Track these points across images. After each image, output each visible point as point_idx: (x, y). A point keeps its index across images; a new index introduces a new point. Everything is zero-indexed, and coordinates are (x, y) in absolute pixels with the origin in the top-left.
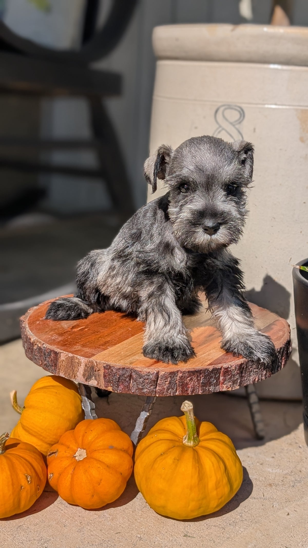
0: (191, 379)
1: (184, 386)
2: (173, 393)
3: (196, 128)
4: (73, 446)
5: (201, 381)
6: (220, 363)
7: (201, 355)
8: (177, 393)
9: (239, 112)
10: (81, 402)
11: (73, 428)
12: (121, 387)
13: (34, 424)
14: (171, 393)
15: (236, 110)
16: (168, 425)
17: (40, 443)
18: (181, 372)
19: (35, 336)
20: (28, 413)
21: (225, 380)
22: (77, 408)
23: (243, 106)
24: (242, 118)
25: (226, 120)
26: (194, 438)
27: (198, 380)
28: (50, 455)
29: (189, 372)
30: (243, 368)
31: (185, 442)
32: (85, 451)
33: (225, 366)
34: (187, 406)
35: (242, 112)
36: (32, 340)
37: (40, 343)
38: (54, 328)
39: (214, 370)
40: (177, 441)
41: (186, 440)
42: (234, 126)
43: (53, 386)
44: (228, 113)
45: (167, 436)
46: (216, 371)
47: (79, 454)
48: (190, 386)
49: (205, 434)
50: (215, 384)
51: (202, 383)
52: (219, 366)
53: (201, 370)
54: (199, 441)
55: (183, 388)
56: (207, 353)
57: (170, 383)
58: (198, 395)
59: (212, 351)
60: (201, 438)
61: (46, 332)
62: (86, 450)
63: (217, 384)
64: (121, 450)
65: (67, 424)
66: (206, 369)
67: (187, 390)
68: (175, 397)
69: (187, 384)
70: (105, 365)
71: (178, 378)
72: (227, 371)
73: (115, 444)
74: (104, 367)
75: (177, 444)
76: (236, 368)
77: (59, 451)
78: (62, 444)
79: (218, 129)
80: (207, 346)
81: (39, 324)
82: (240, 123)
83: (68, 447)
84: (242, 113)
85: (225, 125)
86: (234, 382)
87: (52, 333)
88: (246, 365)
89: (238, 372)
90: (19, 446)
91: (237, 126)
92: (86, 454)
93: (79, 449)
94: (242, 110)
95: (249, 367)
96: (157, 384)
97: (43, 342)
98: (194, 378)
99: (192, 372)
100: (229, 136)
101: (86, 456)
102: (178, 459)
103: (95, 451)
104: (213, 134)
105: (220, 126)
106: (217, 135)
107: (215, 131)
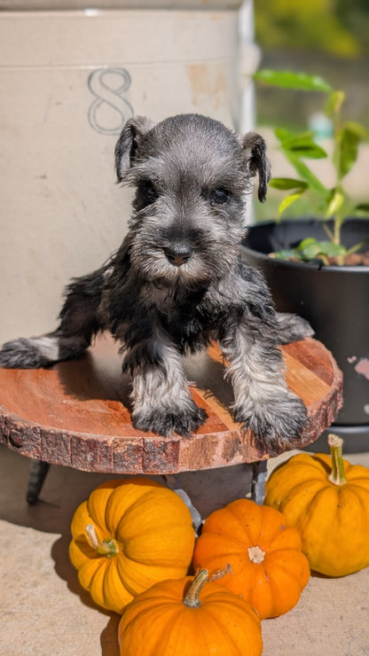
3: (58, 104)
4: (240, 550)
9: (123, 76)
15: (118, 73)
23: (128, 67)
24: (128, 83)
25: (107, 88)
32: (257, 547)
42: (118, 94)
44: (107, 79)
45: (318, 485)
47: (254, 555)
62: (259, 547)
77: (231, 564)
79: (95, 102)
82: (126, 90)
84: (127, 77)
85: (105, 94)
91: (123, 95)
92: (261, 551)
93: (249, 550)
94: (127, 73)
100: (113, 110)
101: (264, 554)
102: (361, 502)
103: (273, 540)
104: (90, 109)
105: (98, 98)
106: (95, 111)
107: (92, 106)
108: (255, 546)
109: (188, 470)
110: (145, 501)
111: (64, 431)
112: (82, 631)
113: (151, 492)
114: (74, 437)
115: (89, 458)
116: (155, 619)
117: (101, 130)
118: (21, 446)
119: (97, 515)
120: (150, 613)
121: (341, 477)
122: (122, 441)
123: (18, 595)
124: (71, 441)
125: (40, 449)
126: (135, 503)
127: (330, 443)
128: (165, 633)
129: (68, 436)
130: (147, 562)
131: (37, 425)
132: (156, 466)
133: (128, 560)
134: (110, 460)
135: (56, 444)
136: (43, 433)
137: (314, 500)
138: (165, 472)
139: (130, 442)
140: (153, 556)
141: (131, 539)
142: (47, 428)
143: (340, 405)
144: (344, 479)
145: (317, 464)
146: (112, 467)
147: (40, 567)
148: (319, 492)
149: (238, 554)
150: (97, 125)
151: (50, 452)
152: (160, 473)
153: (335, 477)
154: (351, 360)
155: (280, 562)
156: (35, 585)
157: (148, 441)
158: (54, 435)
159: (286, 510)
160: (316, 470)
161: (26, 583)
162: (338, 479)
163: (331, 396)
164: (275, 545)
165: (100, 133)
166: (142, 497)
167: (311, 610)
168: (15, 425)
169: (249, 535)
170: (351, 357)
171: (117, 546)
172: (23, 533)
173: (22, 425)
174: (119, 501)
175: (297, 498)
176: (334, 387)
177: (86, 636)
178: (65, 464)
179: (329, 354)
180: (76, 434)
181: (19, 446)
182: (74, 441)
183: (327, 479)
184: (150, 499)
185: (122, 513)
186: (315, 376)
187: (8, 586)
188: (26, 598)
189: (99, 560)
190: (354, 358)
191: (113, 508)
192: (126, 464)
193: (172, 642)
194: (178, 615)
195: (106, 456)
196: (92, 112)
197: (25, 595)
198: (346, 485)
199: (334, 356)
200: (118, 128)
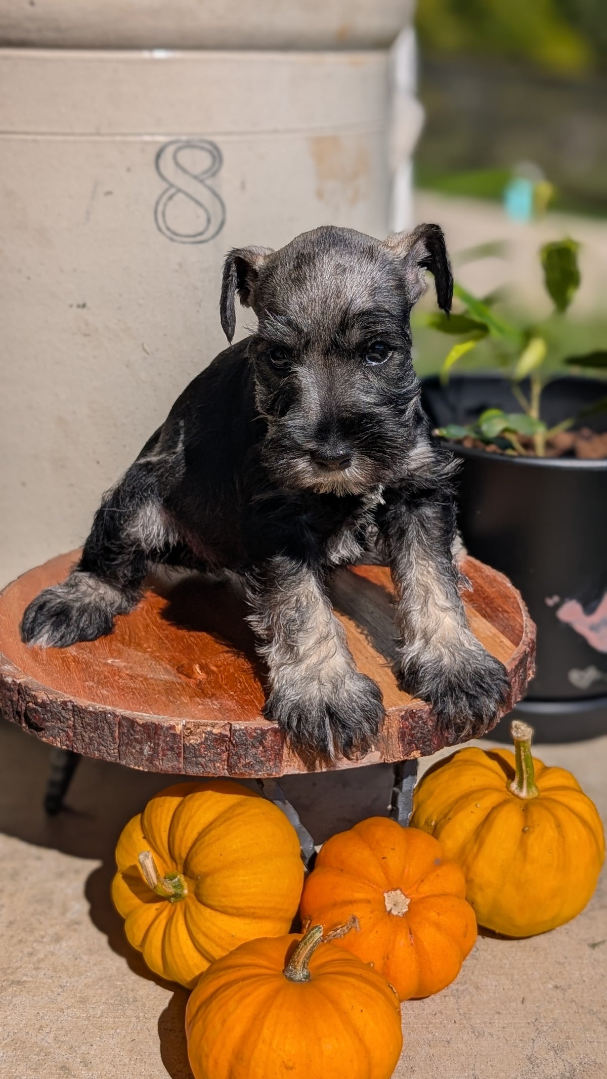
3: (109, 193)
4: (371, 895)
9: (210, 152)
13: (266, 894)
15: (202, 148)
23: (217, 139)
24: (217, 165)
25: (184, 171)
32: (398, 892)
35: (215, 153)
42: (202, 181)
44: (185, 157)
47: (393, 903)
62: (401, 890)
70: (403, 713)
77: (357, 915)
79: (165, 192)
82: (214, 174)
84: (216, 155)
85: (181, 181)
91: (209, 182)
92: (404, 897)
93: (386, 895)
94: (216, 148)
100: (193, 204)
101: (408, 901)
102: (559, 826)
103: (422, 881)
104: (157, 204)
105: (172, 185)
106: (165, 205)
107: (160, 197)
108: (395, 890)
109: (297, 772)
110: (229, 819)
111: (109, 708)
112: (129, 1013)
113: (239, 804)
114: (124, 718)
115: (147, 750)
116: (242, 998)
117: (173, 236)
118: (42, 729)
119: (156, 835)
120: (235, 988)
121: (529, 785)
122: (197, 726)
123: (31, 954)
124: (120, 724)
125: (71, 734)
126: (215, 820)
127: (514, 733)
128: (257, 1020)
129: (115, 715)
130: (230, 911)
131: (67, 697)
132: (247, 765)
133: (202, 907)
134: (179, 755)
135: (97, 728)
136: (77, 711)
137: (487, 821)
138: (261, 775)
139: (209, 729)
140: (240, 902)
141: (206, 875)
142: (83, 702)
143: (531, 675)
144: (534, 789)
145: (494, 764)
146: (181, 766)
147: (65, 910)
148: (494, 809)
149: (368, 901)
150: (168, 229)
151: (87, 740)
152: (253, 776)
153: (520, 785)
154: (551, 602)
155: (433, 915)
156: (57, 939)
157: (238, 728)
158: (95, 714)
159: (443, 835)
160: (492, 775)
161: (43, 937)
162: (525, 790)
163: (517, 663)
164: (426, 889)
165: (172, 239)
166: (225, 812)
167: (477, 988)
168: (35, 697)
169: (386, 874)
170: (551, 596)
171: (185, 885)
172: (39, 858)
173: (45, 698)
174: (191, 818)
175: (461, 815)
176: (523, 647)
177: (134, 1020)
178: (109, 759)
179: (516, 593)
180: (127, 713)
181: (39, 729)
182: (124, 723)
183: (508, 787)
184: (239, 814)
185: (194, 835)
186: (494, 630)
187: (15, 940)
188: (43, 960)
189: (157, 905)
190: (556, 599)
191: (180, 827)
192: (202, 761)
193: (266, 1033)
194: (277, 992)
195: (172, 749)
196: (160, 208)
197: (41, 956)
198: (536, 798)
199: (524, 598)
200: (201, 234)
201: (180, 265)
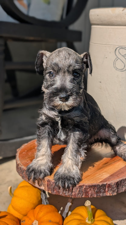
0: (90, 190)
1: (87, 192)
2: (81, 196)
3: (106, 58)
4: (33, 219)
5: (96, 191)
6: (106, 182)
7: (98, 175)
8: (83, 196)
10: (41, 194)
11: (35, 208)
12: (55, 191)
14: (80, 196)
16: (79, 211)
17: (19, 214)
18: (85, 186)
19: (19, 161)
20: (15, 199)
21: (108, 190)
22: (38, 198)
26: (91, 219)
27: (94, 190)
28: (22, 222)
29: (89, 186)
30: (119, 184)
31: (87, 221)
32: (38, 222)
33: (109, 183)
34: (88, 203)
36: (18, 163)
37: (21, 165)
38: (30, 156)
39: (102, 185)
40: (83, 220)
41: (87, 220)
42: (124, 57)
43: (27, 186)
45: (78, 217)
46: (104, 186)
47: (35, 223)
48: (90, 193)
49: (98, 217)
50: (103, 192)
51: (96, 192)
52: (105, 183)
53: (95, 185)
54: (95, 221)
55: (86, 194)
56: (101, 175)
57: (79, 191)
58: (94, 198)
59: (104, 173)
60: (96, 219)
61: (26, 159)
63: (105, 192)
64: (55, 223)
65: (32, 206)
66: (98, 185)
67: (88, 195)
68: (82, 198)
69: (88, 192)
70: (47, 180)
71: (83, 189)
72: (109, 186)
73: (52, 220)
74: (47, 181)
75: (83, 222)
76: (114, 184)
77: (26, 220)
78: (28, 217)
79: (116, 58)
80: (102, 170)
81: (24, 154)
83: (30, 219)
85: (120, 56)
86: (113, 192)
87: (28, 159)
88: (121, 182)
89: (116, 186)
90: (7, 217)
93: (35, 220)
95: (122, 183)
96: (72, 191)
97: (22, 165)
98: (92, 189)
99: (90, 186)
103: (42, 222)
104: (114, 61)
105: (117, 57)
106: (116, 62)
107: (115, 60)
117: (117, 69)
121: (89, 220)
127: (85, 204)
150: (116, 67)
165: (116, 70)
196: (115, 62)
200: (122, 69)
201: (117, 76)
